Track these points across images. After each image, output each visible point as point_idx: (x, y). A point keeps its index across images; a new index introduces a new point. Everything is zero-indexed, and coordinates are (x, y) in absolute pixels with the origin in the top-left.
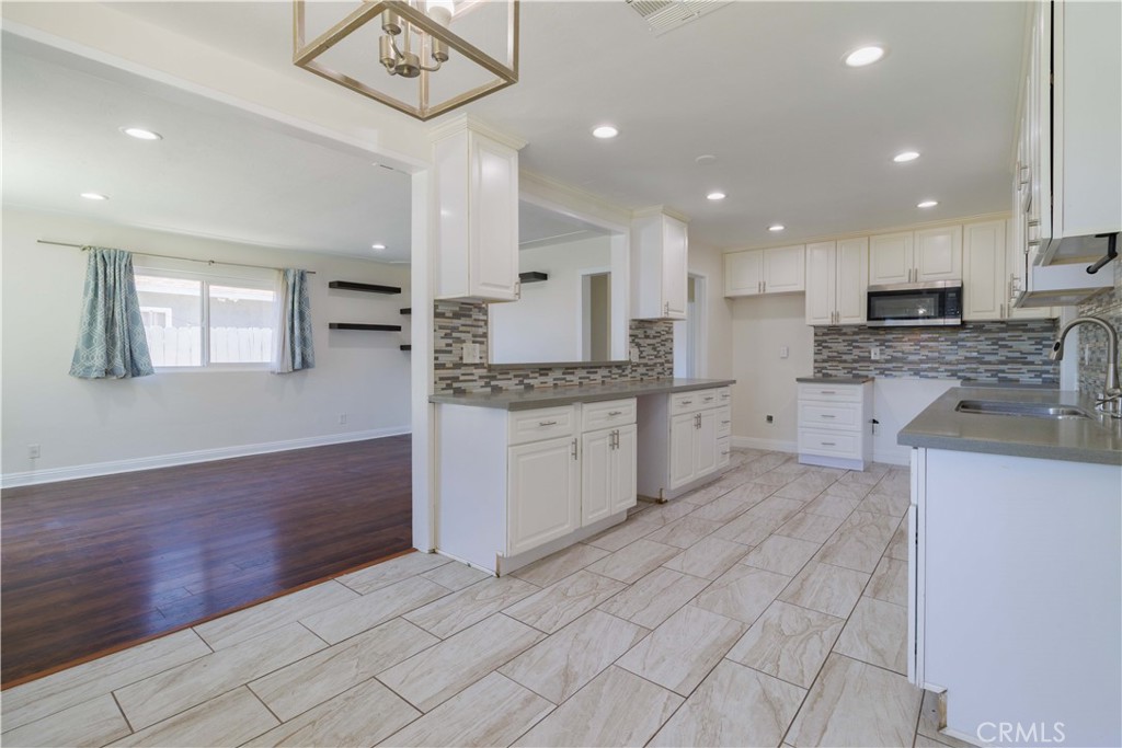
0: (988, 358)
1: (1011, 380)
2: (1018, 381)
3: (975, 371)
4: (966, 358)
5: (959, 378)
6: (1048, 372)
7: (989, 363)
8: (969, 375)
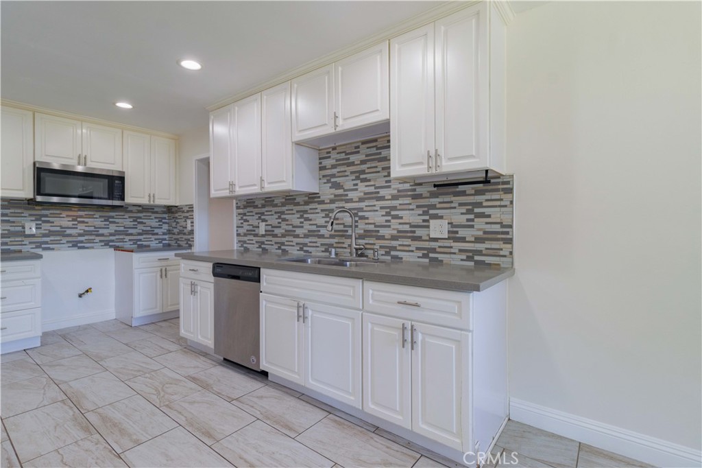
0: (131, 231)
1: (146, 246)
2: (149, 246)
3: (122, 241)
4: (116, 231)
5: (111, 246)
6: (165, 240)
7: (131, 234)
8: (117, 244)
